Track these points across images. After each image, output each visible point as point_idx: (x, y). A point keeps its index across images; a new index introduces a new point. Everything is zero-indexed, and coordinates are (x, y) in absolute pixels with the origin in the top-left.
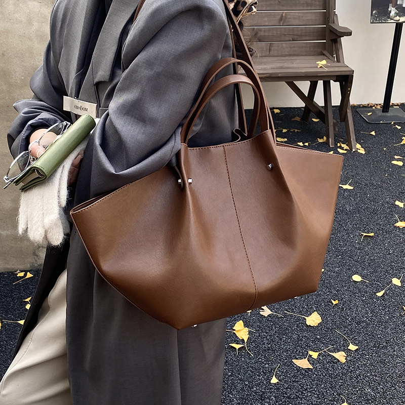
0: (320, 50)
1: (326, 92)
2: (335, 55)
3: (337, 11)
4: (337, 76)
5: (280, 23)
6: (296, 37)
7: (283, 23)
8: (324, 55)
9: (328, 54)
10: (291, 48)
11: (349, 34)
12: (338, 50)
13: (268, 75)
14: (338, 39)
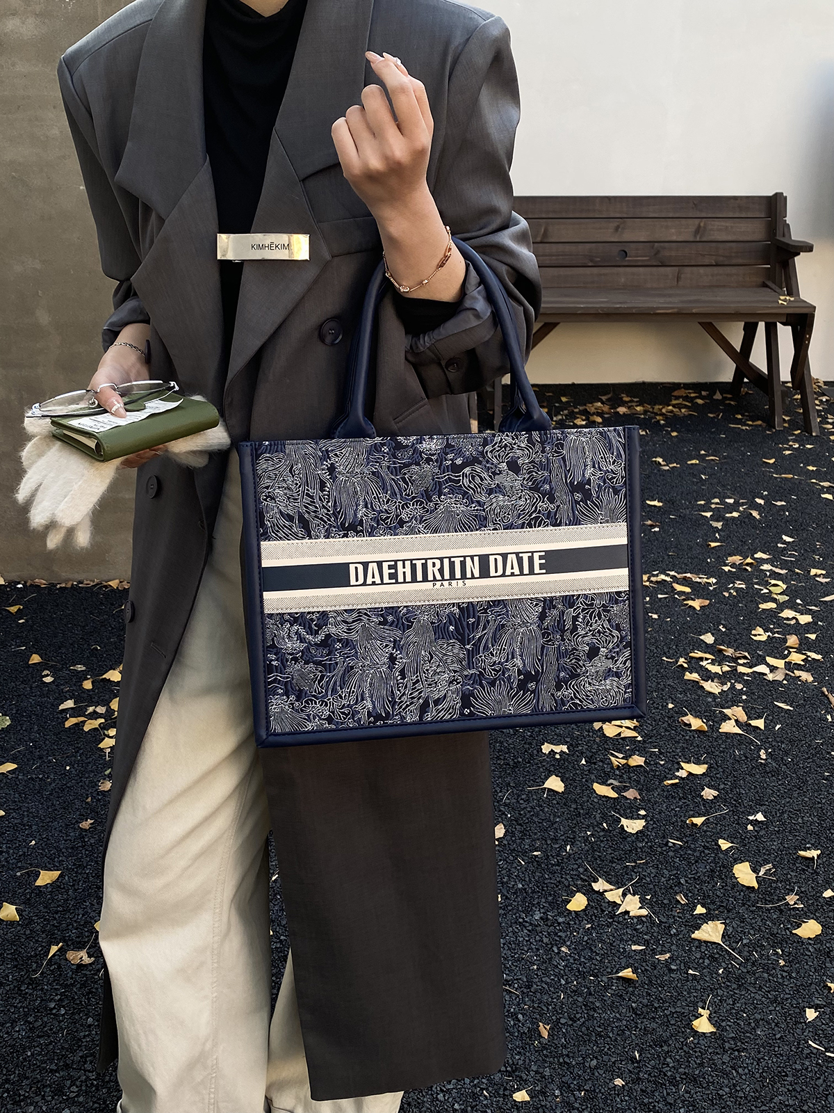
0: (760, 280)
1: (770, 340)
2: (785, 289)
3: (788, 220)
4: (788, 315)
5: (695, 236)
6: (721, 258)
7: (700, 238)
8: (767, 286)
9: (773, 286)
10: (712, 275)
11: (809, 248)
12: (790, 278)
13: (675, 310)
14: (790, 261)
